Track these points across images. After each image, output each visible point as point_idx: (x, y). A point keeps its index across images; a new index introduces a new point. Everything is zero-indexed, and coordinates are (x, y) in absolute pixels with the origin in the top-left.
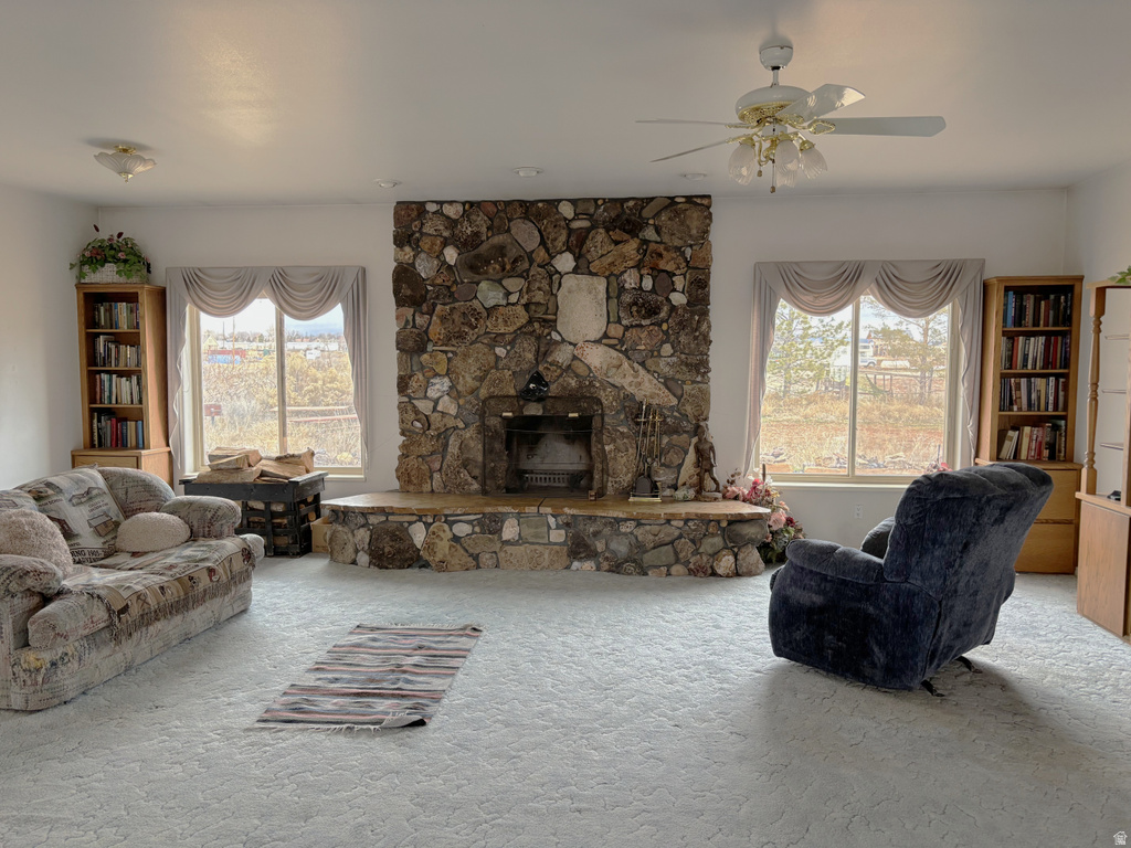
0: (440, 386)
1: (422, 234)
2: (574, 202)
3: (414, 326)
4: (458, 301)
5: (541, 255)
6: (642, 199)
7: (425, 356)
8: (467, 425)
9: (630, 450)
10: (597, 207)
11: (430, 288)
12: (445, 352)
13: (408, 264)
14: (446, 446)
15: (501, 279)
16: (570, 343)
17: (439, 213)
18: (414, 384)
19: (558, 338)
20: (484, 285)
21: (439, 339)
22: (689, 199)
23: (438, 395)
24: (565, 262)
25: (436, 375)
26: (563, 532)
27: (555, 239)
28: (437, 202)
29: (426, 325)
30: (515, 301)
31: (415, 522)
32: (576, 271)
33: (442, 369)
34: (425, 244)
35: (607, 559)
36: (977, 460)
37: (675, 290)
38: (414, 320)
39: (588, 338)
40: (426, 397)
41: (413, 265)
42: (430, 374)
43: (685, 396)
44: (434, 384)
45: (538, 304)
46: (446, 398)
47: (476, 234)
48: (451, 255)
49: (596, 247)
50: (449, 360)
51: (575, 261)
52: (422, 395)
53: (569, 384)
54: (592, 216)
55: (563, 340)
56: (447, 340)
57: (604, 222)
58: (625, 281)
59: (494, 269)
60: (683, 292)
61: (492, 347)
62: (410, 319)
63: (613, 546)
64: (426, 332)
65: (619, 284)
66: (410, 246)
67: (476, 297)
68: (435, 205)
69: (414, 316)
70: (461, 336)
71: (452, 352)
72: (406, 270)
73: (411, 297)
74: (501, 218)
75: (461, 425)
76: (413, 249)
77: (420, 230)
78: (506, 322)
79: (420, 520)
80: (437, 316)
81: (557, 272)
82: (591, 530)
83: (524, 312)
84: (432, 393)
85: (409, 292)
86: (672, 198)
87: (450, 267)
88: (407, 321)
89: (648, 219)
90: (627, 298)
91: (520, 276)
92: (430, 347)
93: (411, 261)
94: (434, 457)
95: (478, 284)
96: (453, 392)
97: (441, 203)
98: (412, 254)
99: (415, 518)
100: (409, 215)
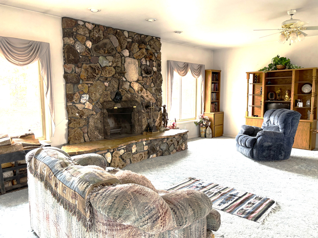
0: (85, 98)
1: (77, 33)
2: (128, 32)
3: (75, 73)
4: (92, 63)
5: (119, 49)
6: (146, 36)
7: (80, 85)
8: (97, 113)
9: (145, 117)
10: (135, 35)
11: (81, 57)
12: (87, 84)
13: (71, 45)
14: (88, 122)
15: (106, 56)
16: (129, 82)
17: (84, 26)
18: (76, 97)
19: (125, 80)
20: (101, 58)
21: (84, 78)
22: (157, 38)
23: (85, 101)
24: (126, 53)
25: (84, 93)
26: (147, 146)
27: (124, 44)
28: (83, 21)
29: (80, 72)
30: (111, 65)
31: (107, 153)
32: (129, 56)
33: (86, 91)
34: (80, 38)
35: (160, 152)
36: (204, 113)
37: (154, 66)
38: (75, 70)
39: (134, 80)
40: (80, 103)
41: (74, 46)
42: (82, 93)
43: (158, 99)
44: (83, 97)
45: (118, 67)
46: (88, 103)
47: (99, 38)
48: (89, 44)
49: (135, 49)
50: (89, 87)
51: (129, 53)
52: (78, 102)
53: (128, 96)
54: (133, 38)
55: (126, 81)
56: (88, 79)
57: (136, 41)
58: (143, 62)
59: (102, 52)
60: (156, 67)
61: (104, 82)
62: (74, 69)
63: (162, 147)
64: (79, 75)
65: (141, 63)
66: (73, 38)
67: (98, 63)
68: (82, 22)
69: (75, 68)
70: (94, 77)
71: (90, 84)
72: (71, 48)
73: (74, 60)
74: (106, 33)
75: (94, 113)
76: (74, 39)
77: (76, 32)
78: (109, 73)
79: (108, 152)
80: (84, 69)
81: (124, 56)
82: (156, 144)
83: (114, 70)
84: (82, 101)
85: (73, 58)
86: (152, 37)
87: (89, 49)
88: (73, 70)
89: (147, 42)
90: (143, 67)
91: (113, 56)
92: (81, 82)
93: (73, 44)
94: (84, 127)
95: (99, 57)
96: (90, 100)
97: (85, 22)
98: (74, 41)
99: (107, 151)
100: (72, 24)
